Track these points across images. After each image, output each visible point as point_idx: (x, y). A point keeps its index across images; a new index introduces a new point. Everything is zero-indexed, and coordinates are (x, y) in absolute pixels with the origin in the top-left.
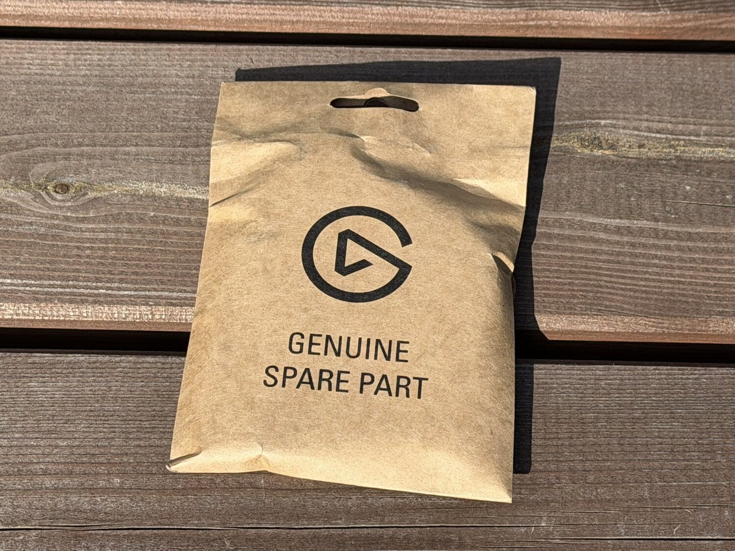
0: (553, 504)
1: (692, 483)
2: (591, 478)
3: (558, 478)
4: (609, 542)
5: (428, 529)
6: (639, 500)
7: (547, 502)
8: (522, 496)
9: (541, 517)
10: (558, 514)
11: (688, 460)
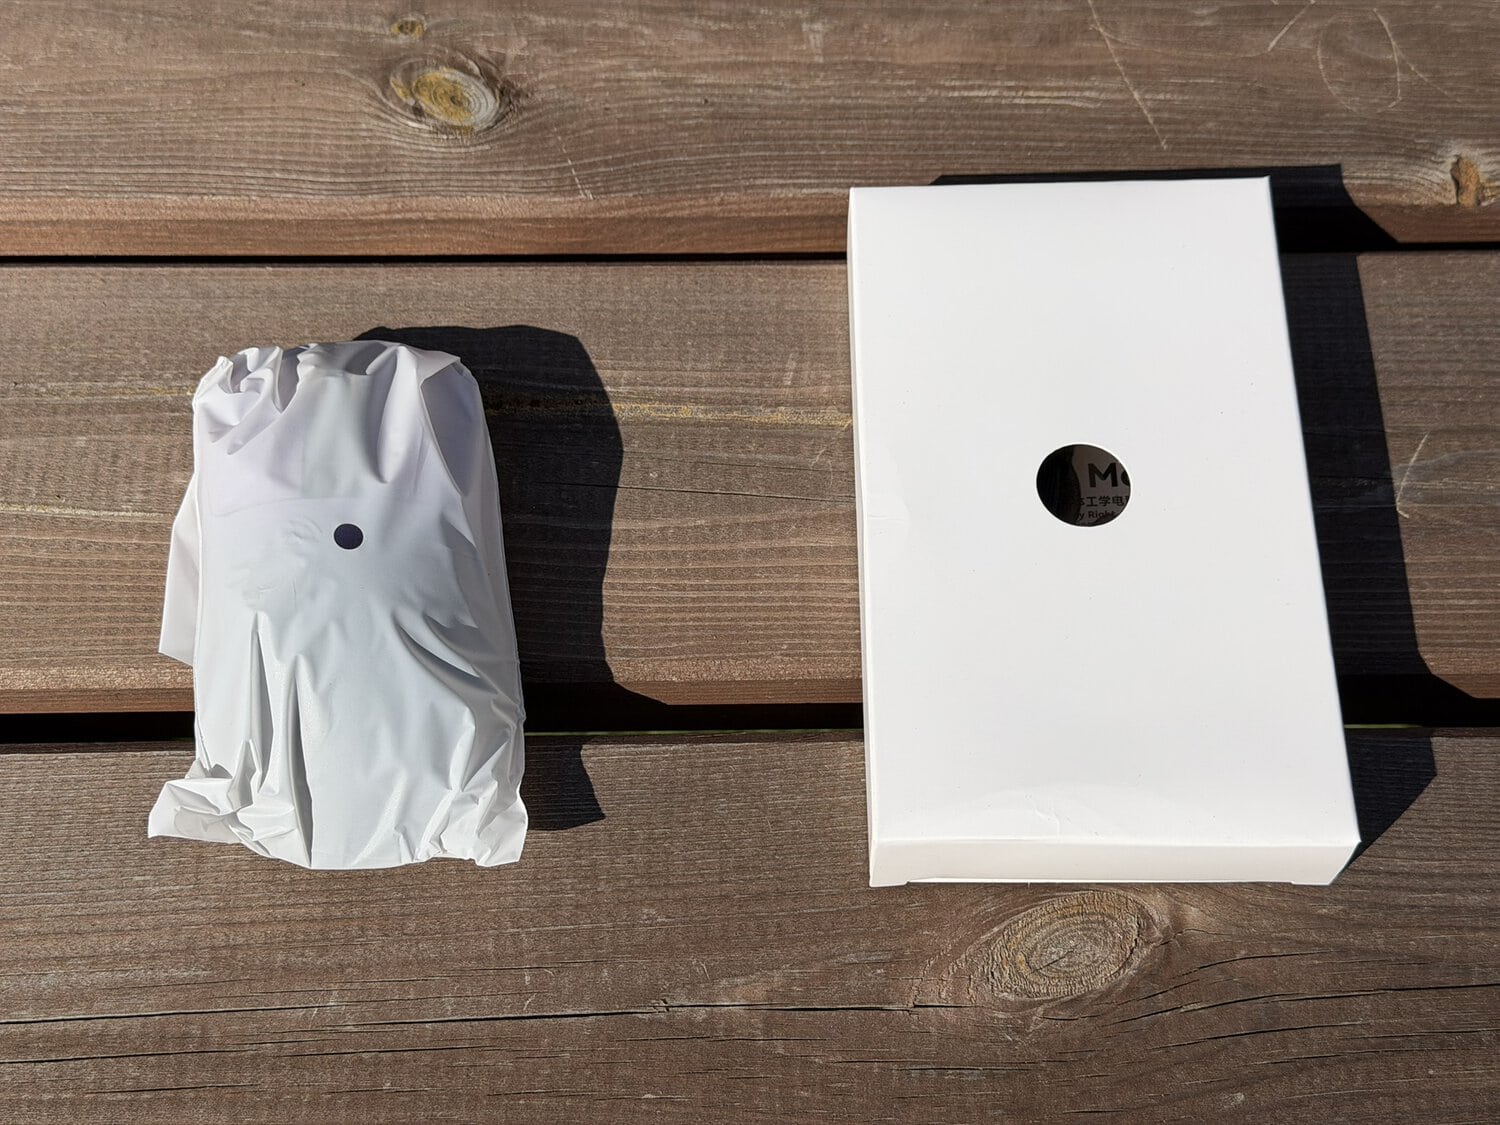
0: (350, 970)
1: (559, 927)
2: (412, 926)
3: (362, 929)
4: (427, 1026)
5: (157, 1018)
6: (479, 959)
7: (342, 967)
8: (304, 960)
9: (329, 991)
10: (356, 986)
11: (557, 892)
